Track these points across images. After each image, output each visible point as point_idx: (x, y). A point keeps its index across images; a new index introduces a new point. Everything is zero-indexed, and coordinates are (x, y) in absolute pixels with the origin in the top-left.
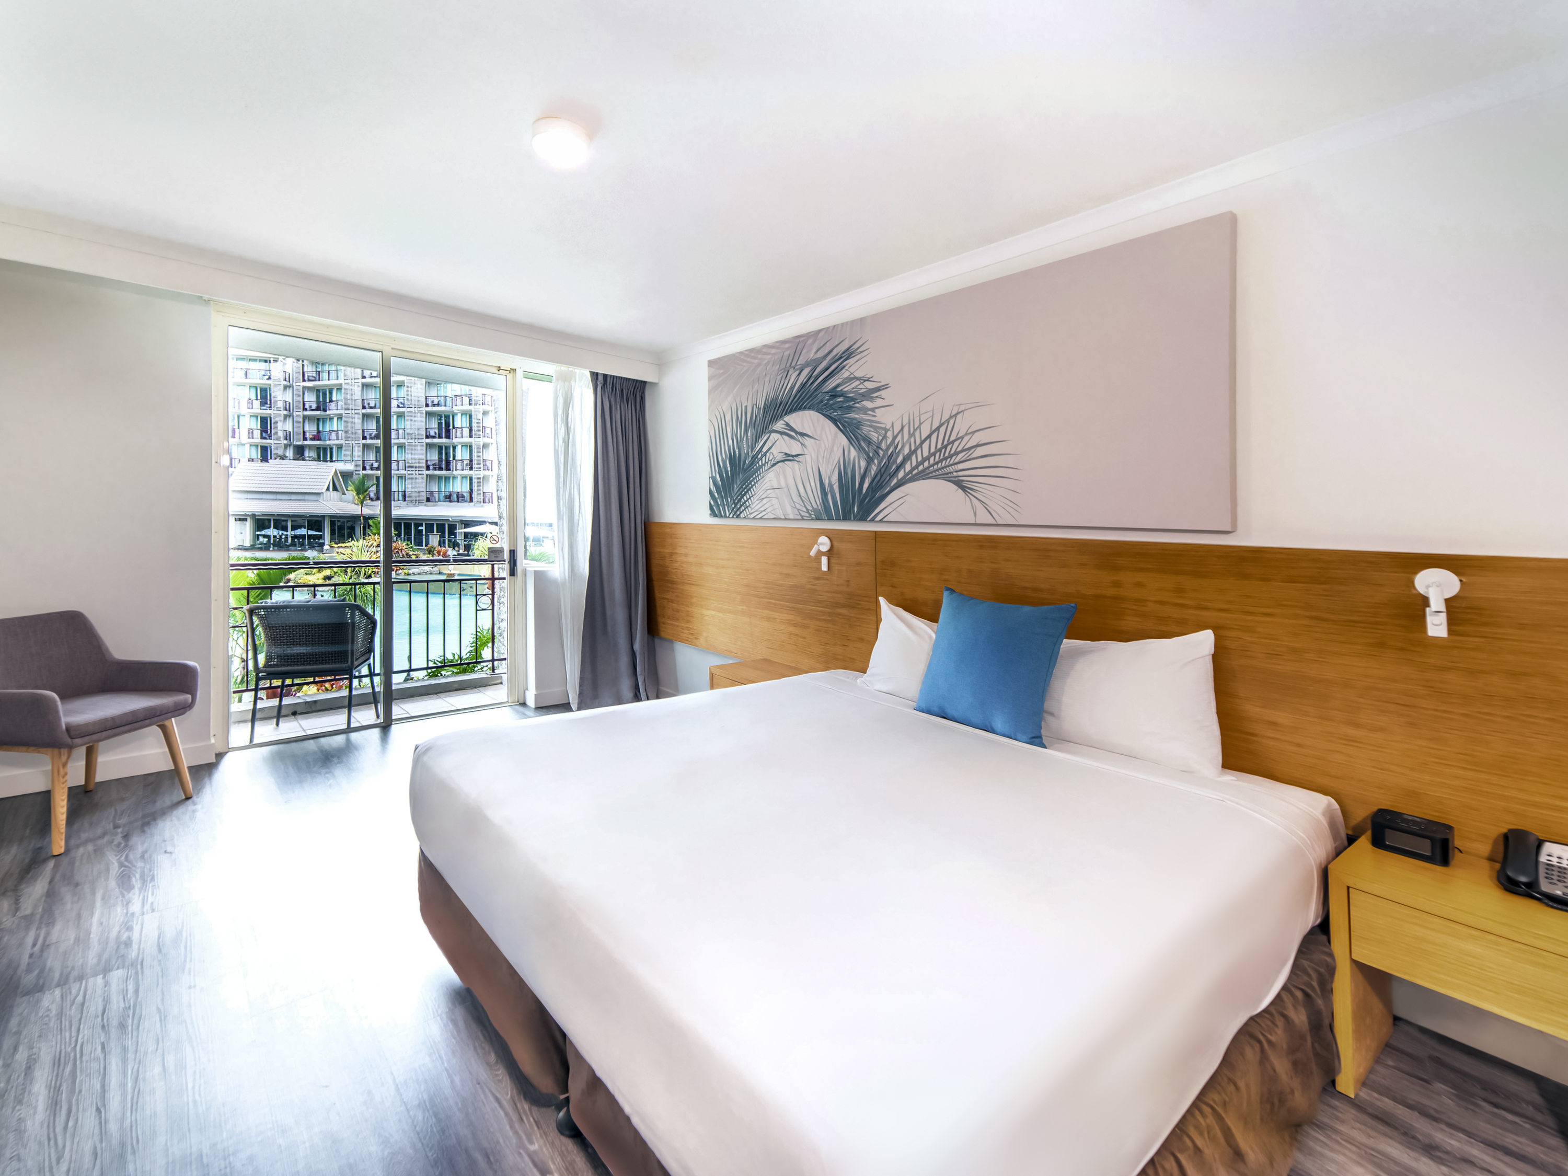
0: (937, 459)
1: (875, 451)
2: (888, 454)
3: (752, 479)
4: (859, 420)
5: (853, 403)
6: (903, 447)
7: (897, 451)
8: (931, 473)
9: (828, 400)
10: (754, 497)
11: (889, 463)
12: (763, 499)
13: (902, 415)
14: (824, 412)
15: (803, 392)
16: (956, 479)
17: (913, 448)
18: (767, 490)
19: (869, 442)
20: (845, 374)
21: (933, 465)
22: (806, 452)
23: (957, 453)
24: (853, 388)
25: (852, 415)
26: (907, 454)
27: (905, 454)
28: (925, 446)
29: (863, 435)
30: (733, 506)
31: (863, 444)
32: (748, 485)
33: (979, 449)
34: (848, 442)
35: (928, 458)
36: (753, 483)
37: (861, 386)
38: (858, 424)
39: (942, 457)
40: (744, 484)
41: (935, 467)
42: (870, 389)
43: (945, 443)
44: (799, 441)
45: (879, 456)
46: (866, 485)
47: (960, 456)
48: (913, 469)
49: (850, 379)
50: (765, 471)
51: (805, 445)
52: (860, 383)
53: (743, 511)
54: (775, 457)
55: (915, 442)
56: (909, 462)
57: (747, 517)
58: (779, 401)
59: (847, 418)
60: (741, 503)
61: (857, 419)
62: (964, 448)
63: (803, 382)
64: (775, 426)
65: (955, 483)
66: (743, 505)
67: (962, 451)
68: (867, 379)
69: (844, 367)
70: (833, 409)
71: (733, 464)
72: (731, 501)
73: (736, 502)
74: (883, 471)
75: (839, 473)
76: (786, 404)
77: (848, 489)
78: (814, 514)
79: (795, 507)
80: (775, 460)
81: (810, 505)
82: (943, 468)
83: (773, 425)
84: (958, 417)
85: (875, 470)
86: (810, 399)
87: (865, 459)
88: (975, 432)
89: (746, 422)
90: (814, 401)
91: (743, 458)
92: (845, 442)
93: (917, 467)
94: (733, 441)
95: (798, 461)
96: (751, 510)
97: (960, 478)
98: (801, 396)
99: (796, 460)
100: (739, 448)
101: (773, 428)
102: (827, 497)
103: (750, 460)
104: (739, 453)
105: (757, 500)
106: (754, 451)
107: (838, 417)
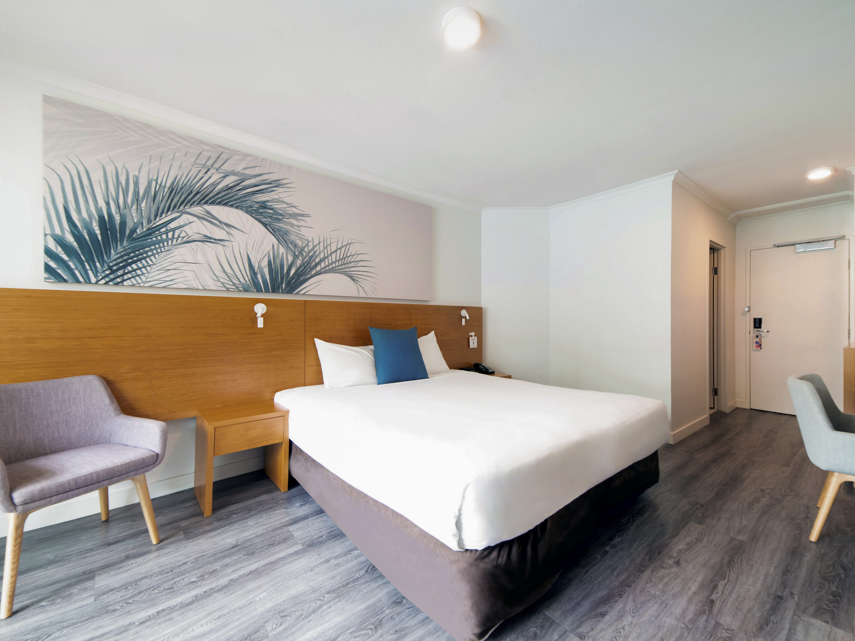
0: (340, 264)
1: (300, 252)
2: (309, 255)
3: (148, 249)
4: (287, 230)
5: (282, 217)
6: (320, 253)
7: (316, 255)
8: (337, 270)
9: (257, 208)
10: (154, 267)
11: (310, 261)
13: (319, 236)
14: (254, 215)
15: (229, 193)
16: (350, 275)
17: (326, 255)
18: (177, 262)
19: (296, 246)
20: (273, 196)
21: (338, 266)
22: (232, 239)
23: (350, 263)
24: (282, 208)
25: (281, 225)
26: (323, 257)
27: (321, 257)
28: (334, 255)
29: (290, 240)
30: (107, 272)
31: (290, 245)
32: (142, 254)
33: (361, 262)
34: (277, 242)
35: (335, 262)
36: (150, 253)
37: (288, 209)
38: (286, 233)
39: (342, 263)
40: (134, 252)
41: (339, 267)
42: (296, 213)
43: (345, 256)
44: (224, 229)
45: (303, 255)
46: (292, 272)
47: (352, 264)
48: (326, 267)
49: (278, 201)
50: (172, 245)
51: (231, 234)
52: (287, 206)
53: (129, 279)
54: (190, 235)
55: (327, 252)
56: (324, 262)
57: (138, 285)
58: (196, 189)
59: (276, 225)
60: (126, 271)
61: (285, 228)
62: (354, 261)
63: (229, 185)
64: (189, 209)
65: (350, 277)
66: (129, 272)
67: (353, 262)
68: (293, 206)
69: (273, 191)
70: (263, 216)
71: (107, 229)
72: (102, 266)
73: (115, 268)
74: (306, 264)
75: (268, 261)
76: (206, 195)
77: (277, 273)
78: (241, 287)
79: (217, 280)
80: (189, 239)
81: (237, 280)
82: (343, 269)
83: (186, 207)
84: (351, 245)
85: (300, 263)
86: (238, 201)
87: (292, 255)
88: (359, 254)
89: (136, 193)
90: (242, 204)
91: (130, 225)
92: (275, 241)
93: (328, 266)
94: (108, 204)
95: (222, 245)
96: (146, 279)
97: (352, 275)
98: (226, 195)
99: (220, 244)
100: (120, 215)
101: (186, 210)
102: (256, 276)
103: (145, 230)
104: (122, 220)
105: (158, 270)
106: (152, 223)
107: (268, 223)
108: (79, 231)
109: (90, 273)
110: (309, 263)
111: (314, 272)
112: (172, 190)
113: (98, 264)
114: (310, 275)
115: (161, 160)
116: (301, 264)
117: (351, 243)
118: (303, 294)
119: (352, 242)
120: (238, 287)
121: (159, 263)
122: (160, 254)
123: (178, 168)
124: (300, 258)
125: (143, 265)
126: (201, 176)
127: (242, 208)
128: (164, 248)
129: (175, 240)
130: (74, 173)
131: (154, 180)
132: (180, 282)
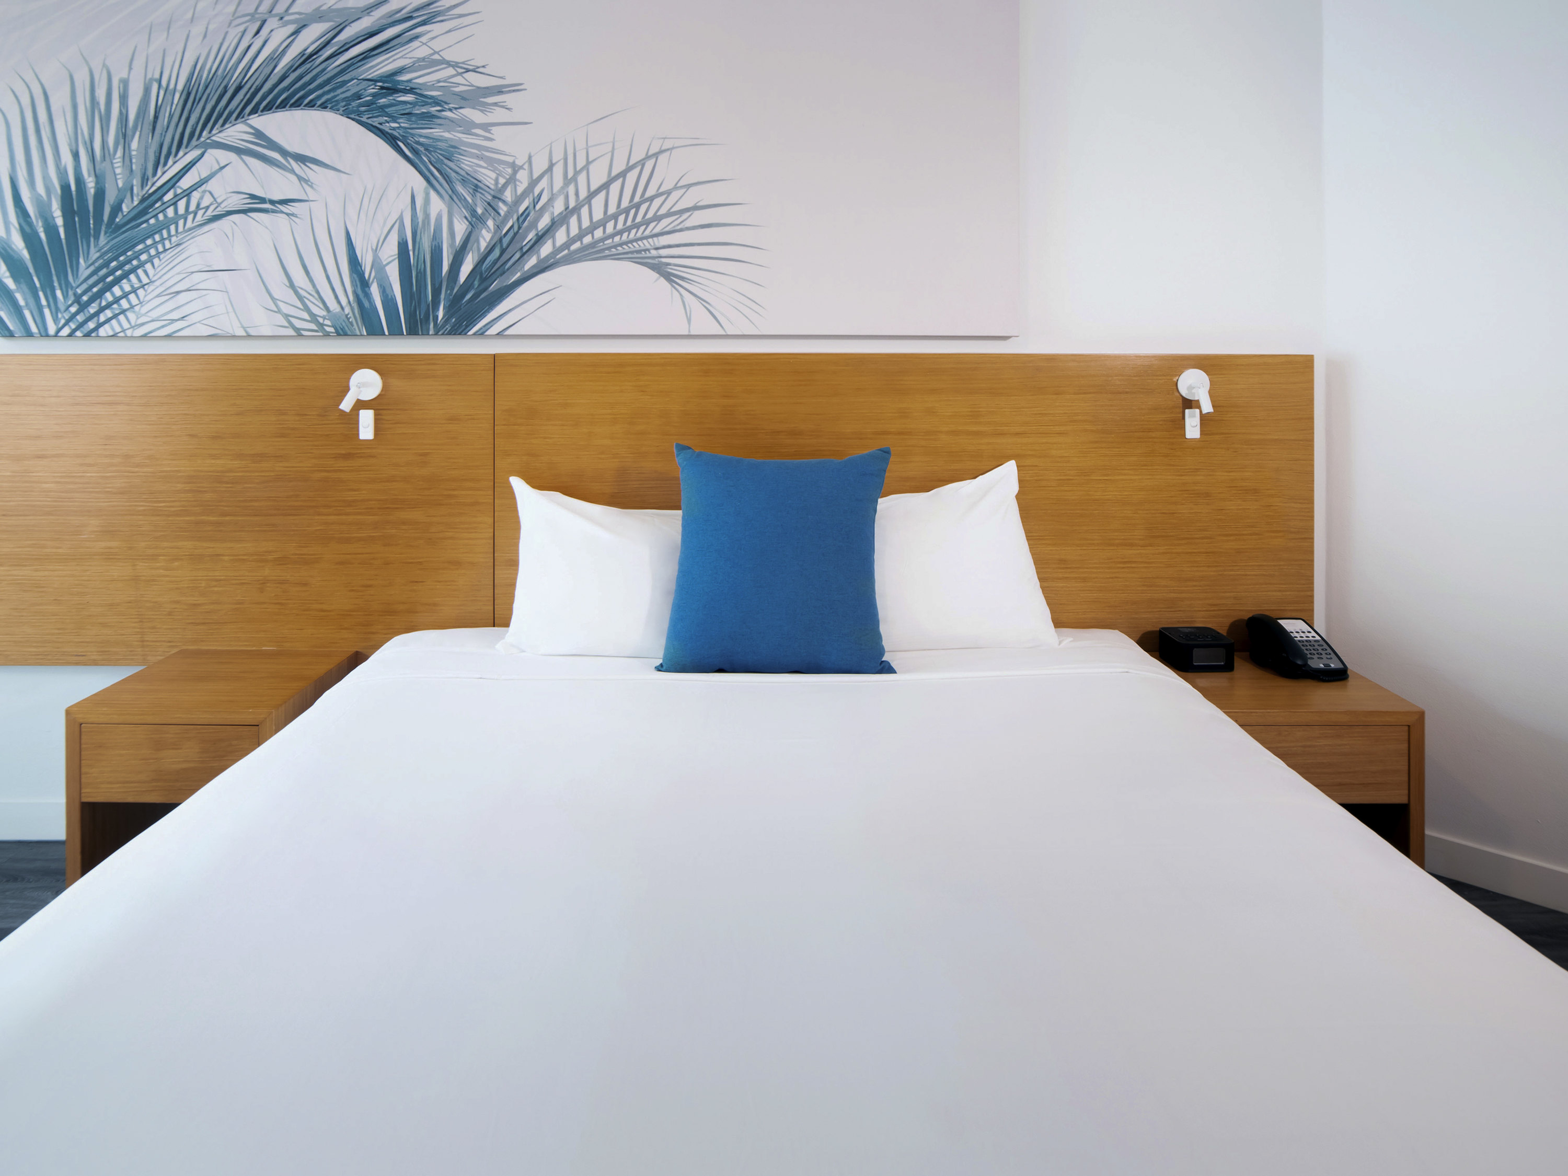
0: (620, 226)
1: (489, 204)
2: (517, 211)
3: (140, 247)
4: (453, 144)
5: (439, 108)
6: (551, 200)
7: (538, 207)
8: (609, 248)
9: (374, 95)
10: (151, 287)
11: (519, 228)
12: (178, 293)
13: (551, 144)
14: (364, 119)
15: (306, 72)
16: (656, 261)
17: (572, 204)
18: (193, 273)
19: (476, 188)
20: (417, 50)
21: (612, 236)
22: (311, 195)
23: (657, 218)
24: (439, 81)
25: (436, 132)
26: (561, 213)
27: (556, 212)
28: (598, 202)
29: (463, 173)
30: (73, 309)
31: (460, 189)
32: (129, 261)
33: (697, 213)
34: (424, 183)
35: (603, 223)
36: (144, 257)
37: (458, 79)
38: (451, 152)
39: (629, 223)
40: (116, 258)
41: (617, 239)
42: (478, 88)
43: (637, 199)
44: (292, 171)
45: (499, 214)
46: (466, 268)
47: (665, 222)
48: (572, 241)
49: (430, 63)
50: (185, 231)
51: (309, 181)
52: (455, 72)
53: (108, 321)
54: (219, 200)
55: (577, 194)
56: (564, 228)
57: (122, 334)
58: (234, 81)
59: (421, 136)
60: (104, 303)
61: (446, 140)
62: (673, 210)
63: (305, 50)
64: (220, 135)
65: (653, 267)
66: (109, 306)
67: (669, 214)
68: (471, 68)
69: (417, 37)
70: (388, 115)
71: (73, 213)
72: (65, 296)
73: (85, 298)
74: (506, 241)
75: (399, 243)
76: (256, 89)
77: (421, 275)
78: (330, 324)
79: (276, 310)
80: (219, 209)
81: (321, 306)
82: (631, 242)
83: (214, 132)
84: (662, 158)
85: (488, 239)
86: (327, 88)
87: (466, 218)
88: (689, 186)
89: (123, 118)
90: (336, 93)
91: (111, 197)
92: (418, 182)
93: (580, 237)
94: (76, 155)
95: (288, 214)
96: (138, 318)
97: (664, 260)
98: (300, 78)
99: (282, 212)
100: (96, 176)
101: (214, 138)
102: (367, 289)
103: (136, 203)
104: (98, 188)
105: (158, 296)
106: (150, 184)
107: (401, 132)
108: (30, 224)
109: (47, 312)
110: (516, 234)
111: (532, 261)
112: (189, 94)
113: (59, 293)
114: (519, 274)
115: (169, 28)
116: (493, 243)
117: (661, 152)
118: (498, 334)
119: (663, 148)
120: (321, 326)
121: (160, 278)
122: (162, 256)
123: (201, 38)
124: (490, 223)
125: (132, 286)
126: (247, 45)
127: (336, 105)
128: (170, 241)
129: (190, 217)
130: (26, 101)
131: (156, 80)
132: (199, 322)
